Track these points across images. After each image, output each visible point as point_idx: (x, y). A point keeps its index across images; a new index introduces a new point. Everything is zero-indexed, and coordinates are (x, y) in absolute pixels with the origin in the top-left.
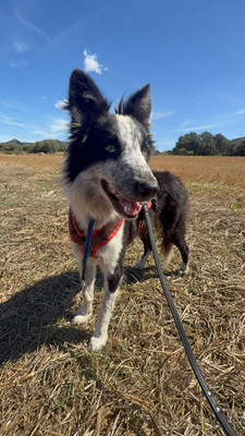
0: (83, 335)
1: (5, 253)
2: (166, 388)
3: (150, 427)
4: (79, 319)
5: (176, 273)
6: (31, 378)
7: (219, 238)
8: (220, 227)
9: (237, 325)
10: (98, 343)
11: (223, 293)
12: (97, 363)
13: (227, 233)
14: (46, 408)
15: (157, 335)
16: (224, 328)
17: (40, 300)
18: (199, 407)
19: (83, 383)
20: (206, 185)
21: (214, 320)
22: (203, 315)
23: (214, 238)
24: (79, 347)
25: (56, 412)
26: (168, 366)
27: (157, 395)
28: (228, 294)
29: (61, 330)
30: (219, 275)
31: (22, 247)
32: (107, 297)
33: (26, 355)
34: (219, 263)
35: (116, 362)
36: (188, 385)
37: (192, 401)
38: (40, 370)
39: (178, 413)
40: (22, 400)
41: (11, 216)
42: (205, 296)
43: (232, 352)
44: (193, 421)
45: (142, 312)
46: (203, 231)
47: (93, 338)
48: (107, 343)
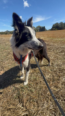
0: (22, 82)
1: (5, 62)
2: (41, 94)
3: (36, 102)
4: (22, 78)
5: (47, 65)
6: (10, 91)
7: (61, 55)
8: (62, 52)
9: (62, 79)
10: (26, 83)
11: (60, 71)
12: (25, 88)
13: (63, 54)
14: (13, 98)
15: (41, 81)
16: (59, 80)
17: (13, 73)
18: (49, 99)
19: (22, 93)
20: (60, 39)
21: (56, 77)
22: (53, 76)
23: (59, 55)
24: (21, 84)
25: (15, 99)
26: (42, 89)
27: (39, 96)
28: (61, 70)
29: (17, 81)
30: (59, 66)
31: (9, 60)
32: (27, 73)
33: (9, 86)
34: (60, 62)
35: (30, 88)
36: (47, 93)
37: (47, 97)
38: (12, 89)
39: (43, 100)
40: (8, 96)
41: (6, 52)
42: (55, 71)
43: (60, 86)
44: (47, 102)
45: (37, 76)
46: (57, 53)
47: (24, 82)
48: (28, 84)
